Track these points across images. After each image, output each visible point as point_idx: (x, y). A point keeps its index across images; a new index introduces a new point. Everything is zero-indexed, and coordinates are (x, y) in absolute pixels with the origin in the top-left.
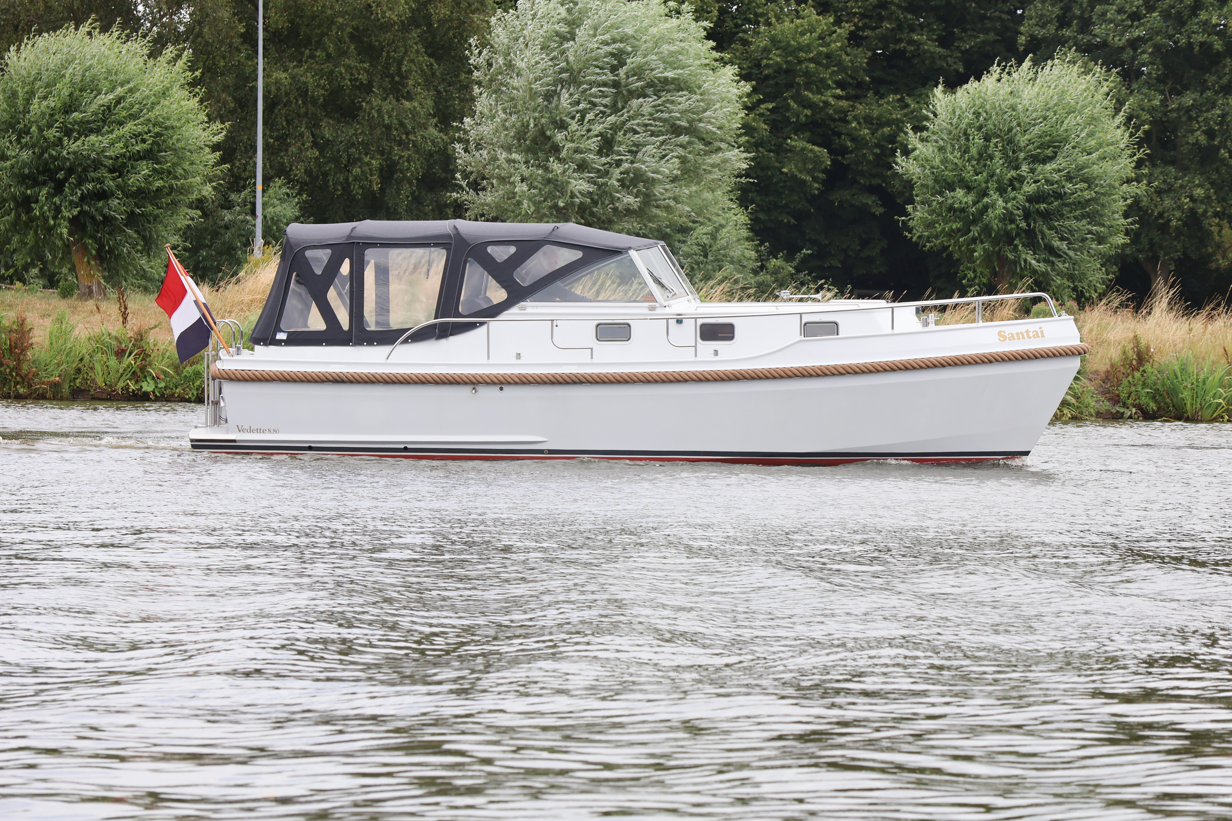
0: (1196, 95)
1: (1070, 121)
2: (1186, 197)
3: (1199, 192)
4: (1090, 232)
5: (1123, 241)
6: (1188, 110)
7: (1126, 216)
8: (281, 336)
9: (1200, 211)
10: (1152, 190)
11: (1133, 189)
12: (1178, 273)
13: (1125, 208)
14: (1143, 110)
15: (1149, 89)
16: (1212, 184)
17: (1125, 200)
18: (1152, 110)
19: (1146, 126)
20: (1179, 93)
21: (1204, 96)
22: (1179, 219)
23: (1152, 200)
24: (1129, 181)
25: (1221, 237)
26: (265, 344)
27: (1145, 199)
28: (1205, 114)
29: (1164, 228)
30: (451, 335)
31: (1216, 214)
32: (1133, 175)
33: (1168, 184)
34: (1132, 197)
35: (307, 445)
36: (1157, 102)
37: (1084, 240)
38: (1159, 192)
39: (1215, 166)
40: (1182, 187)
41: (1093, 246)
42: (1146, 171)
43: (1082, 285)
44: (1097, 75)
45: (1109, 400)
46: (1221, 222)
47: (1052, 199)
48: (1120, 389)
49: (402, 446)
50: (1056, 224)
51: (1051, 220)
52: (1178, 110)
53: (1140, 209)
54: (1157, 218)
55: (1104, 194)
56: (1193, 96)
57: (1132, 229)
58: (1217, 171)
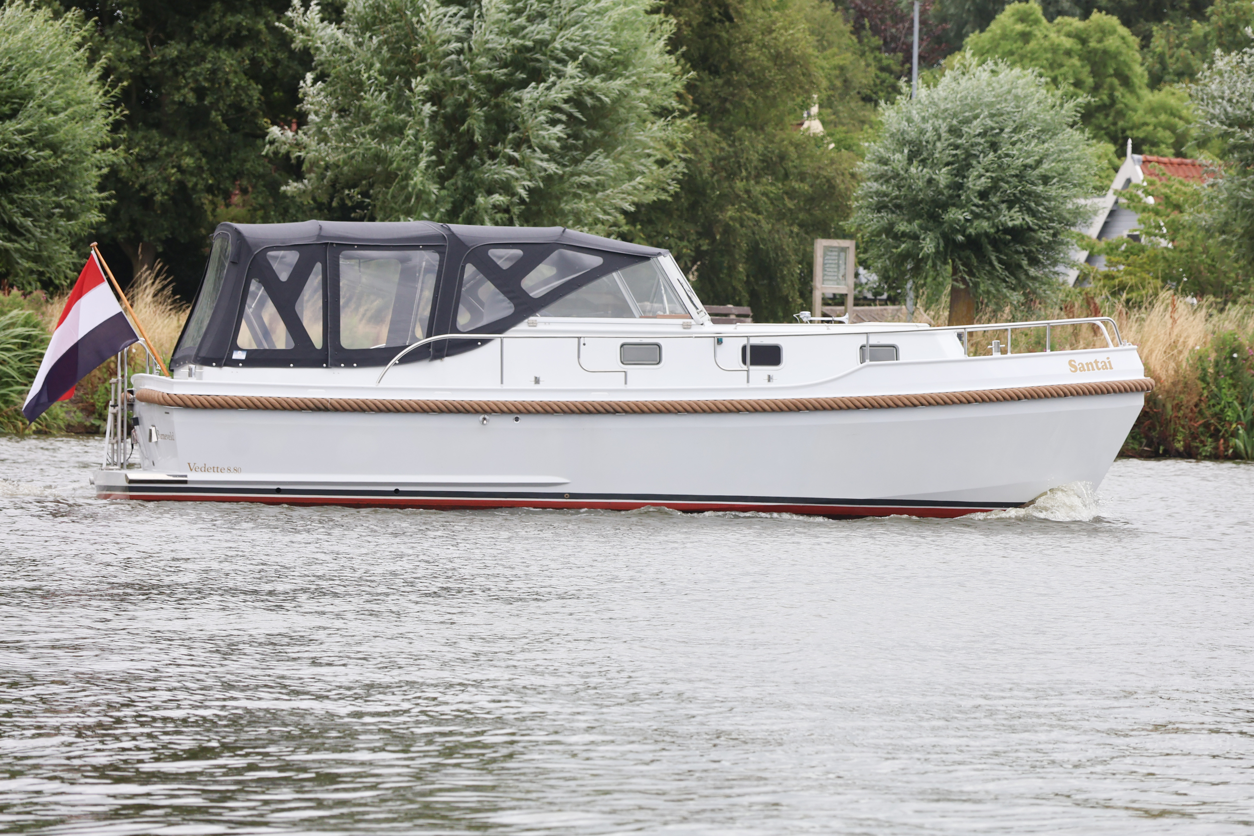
0: (182, 46)
1: (34, 75)
2: (173, 167)
3: (188, 161)
4: (59, 205)
5: (97, 219)
6: (173, 63)
7: (101, 188)
8: (239, 355)
9: (190, 185)
10: (132, 158)
11: (109, 156)
12: (165, 257)
13: (99, 180)
14: (121, 60)
15: (126, 37)
16: (205, 153)
17: (100, 168)
18: (132, 61)
19: (125, 83)
20: (162, 43)
21: (192, 47)
22: (164, 194)
23: (133, 169)
24: (104, 147)
25: (215, 216)
26: (219, 365)
27: (125, 168)
28: (193, 69)
29: (147, 203)
30: (448, 355)
31: (209, 189)
32: (109, 140)
33: (152, 151)
34: (107, 166)
35: (275, 487)
36: (136, 52)
37: (50, 216)
38: (141, 160)
39: (206, 131)
40: (169, 155)
41: (62, 223)
42: (124, 135)
43: (50, 272)
44: (68, 21)
45: (82, 410)
46: (216, 199)
47: (11, 166)
48: (96, 397)
49: (393, 489)
50: (15, 196)
51: (10, 191)
52: (162, 62)
53: (119, 180)
54: (138, 191)
55: (74, 162)
56: (179, 47)
57: (108, 205)
58: (209, 136)
